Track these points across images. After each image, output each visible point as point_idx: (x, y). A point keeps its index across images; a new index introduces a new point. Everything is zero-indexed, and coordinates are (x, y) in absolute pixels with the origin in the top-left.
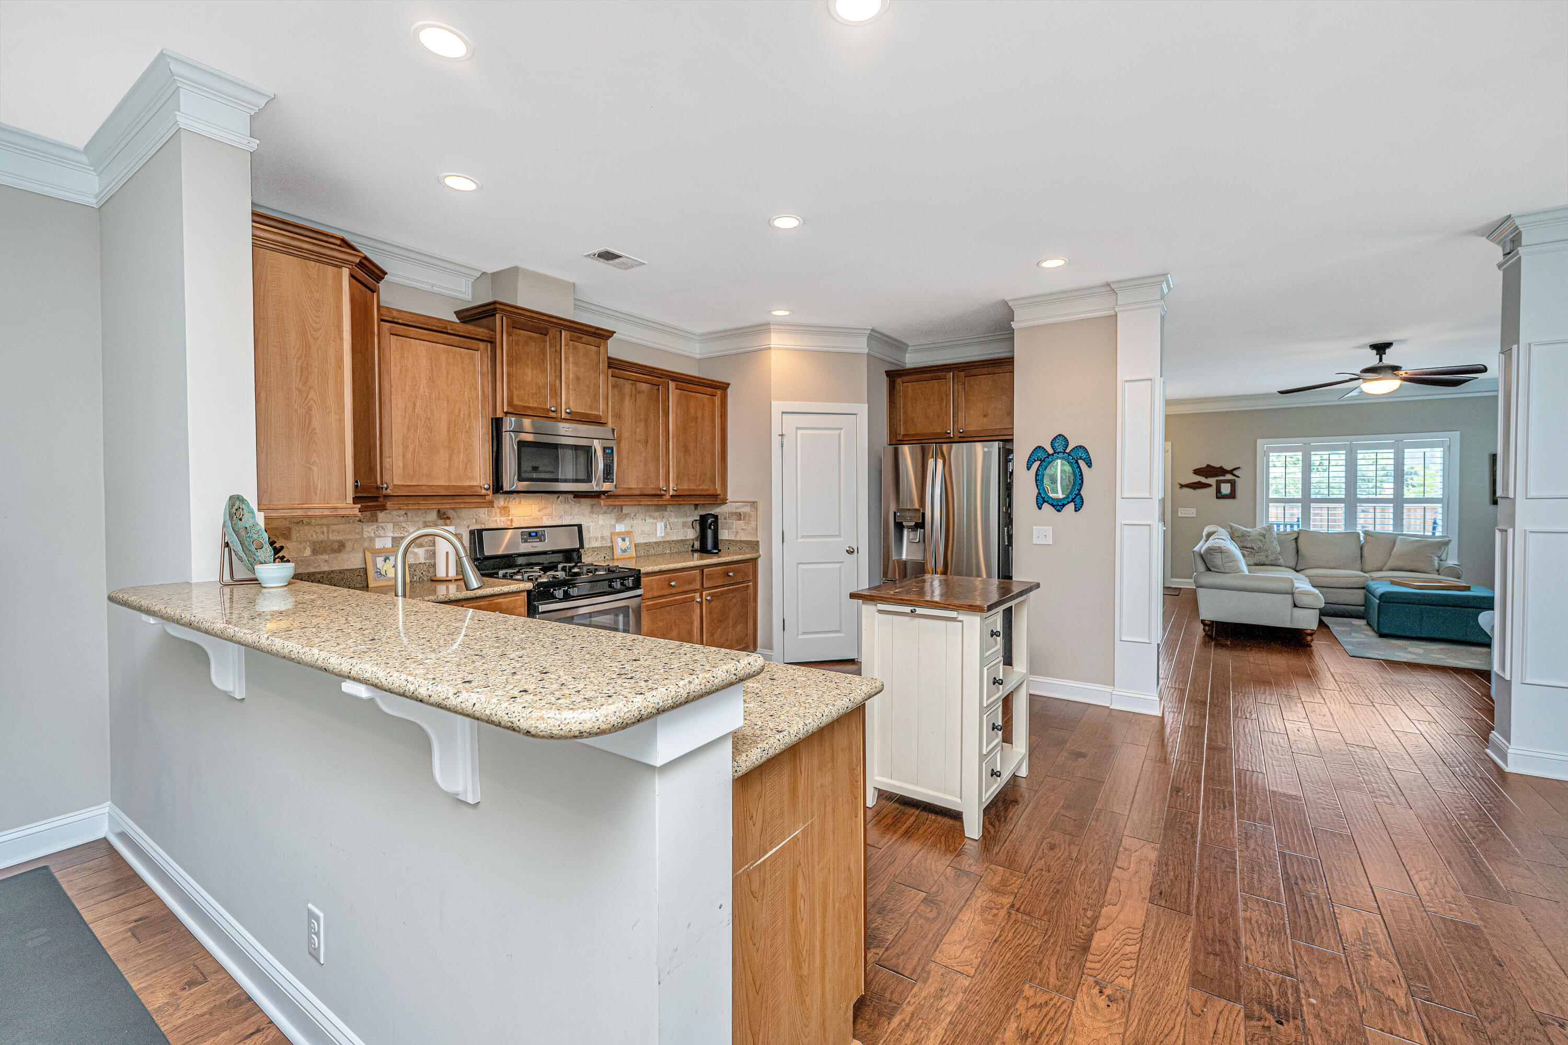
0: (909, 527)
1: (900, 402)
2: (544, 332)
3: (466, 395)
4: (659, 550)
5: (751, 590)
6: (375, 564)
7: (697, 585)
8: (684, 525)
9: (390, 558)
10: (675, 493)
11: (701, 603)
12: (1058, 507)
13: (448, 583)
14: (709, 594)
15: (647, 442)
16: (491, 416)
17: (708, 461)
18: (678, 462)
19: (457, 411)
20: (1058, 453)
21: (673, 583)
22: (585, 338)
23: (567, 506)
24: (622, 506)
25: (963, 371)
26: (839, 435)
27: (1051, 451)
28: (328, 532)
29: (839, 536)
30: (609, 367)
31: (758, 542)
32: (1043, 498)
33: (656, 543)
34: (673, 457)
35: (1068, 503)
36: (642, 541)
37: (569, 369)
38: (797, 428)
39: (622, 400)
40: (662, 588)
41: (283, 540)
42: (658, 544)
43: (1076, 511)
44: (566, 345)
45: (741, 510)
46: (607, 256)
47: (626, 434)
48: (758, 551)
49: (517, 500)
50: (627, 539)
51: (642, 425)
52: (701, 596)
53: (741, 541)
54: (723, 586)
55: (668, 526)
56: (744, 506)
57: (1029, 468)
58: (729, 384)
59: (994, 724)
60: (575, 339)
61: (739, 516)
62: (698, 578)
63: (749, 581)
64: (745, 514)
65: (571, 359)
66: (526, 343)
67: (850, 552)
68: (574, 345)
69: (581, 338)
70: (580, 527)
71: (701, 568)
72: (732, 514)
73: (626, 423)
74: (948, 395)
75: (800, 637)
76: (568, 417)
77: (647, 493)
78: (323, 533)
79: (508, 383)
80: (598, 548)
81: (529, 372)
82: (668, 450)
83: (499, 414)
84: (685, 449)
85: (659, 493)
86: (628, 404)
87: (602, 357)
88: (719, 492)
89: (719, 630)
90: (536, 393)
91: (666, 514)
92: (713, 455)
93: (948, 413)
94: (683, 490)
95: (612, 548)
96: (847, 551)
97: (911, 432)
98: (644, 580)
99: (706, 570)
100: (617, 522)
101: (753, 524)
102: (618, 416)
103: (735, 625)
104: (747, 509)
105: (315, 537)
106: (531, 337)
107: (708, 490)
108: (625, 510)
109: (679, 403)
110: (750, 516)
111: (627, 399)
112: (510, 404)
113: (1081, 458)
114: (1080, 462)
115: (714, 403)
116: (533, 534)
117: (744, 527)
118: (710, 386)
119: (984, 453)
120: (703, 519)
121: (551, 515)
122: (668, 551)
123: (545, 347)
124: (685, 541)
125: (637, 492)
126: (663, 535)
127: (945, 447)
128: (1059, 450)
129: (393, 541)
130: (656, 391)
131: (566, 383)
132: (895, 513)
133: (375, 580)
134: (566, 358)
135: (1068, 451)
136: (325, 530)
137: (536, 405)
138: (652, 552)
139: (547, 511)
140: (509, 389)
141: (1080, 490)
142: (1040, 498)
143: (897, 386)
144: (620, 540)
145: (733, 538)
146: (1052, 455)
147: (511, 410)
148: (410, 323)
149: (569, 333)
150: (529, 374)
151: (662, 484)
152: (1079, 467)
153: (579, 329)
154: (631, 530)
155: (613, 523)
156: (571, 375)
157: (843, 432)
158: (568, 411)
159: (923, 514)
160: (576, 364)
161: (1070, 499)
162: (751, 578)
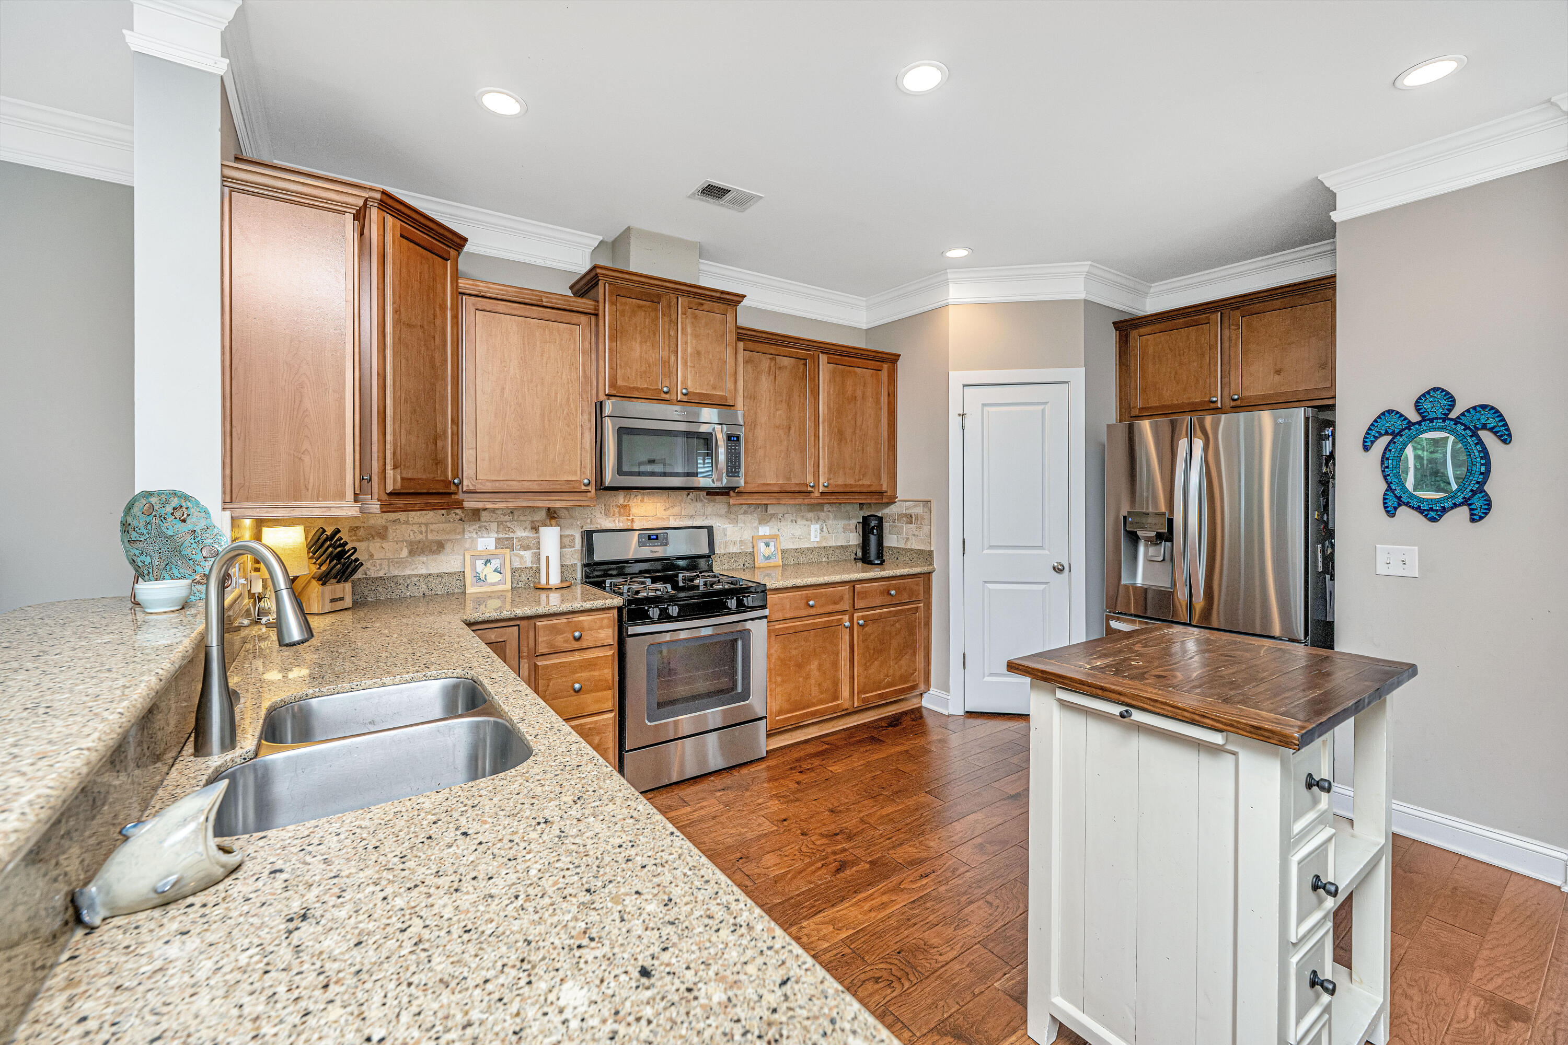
0: (1148, 539)
1: (1135, 364)
2: (655, 299)
3: (564, 376)
4: (814, 557)
5: (921, 614)
6: (474, 567)
7: (846, 606)
8: (845, 529)
9: (492, 561)
10: (826, 490)
11: (851, 628)
12: (1433, 514)
13: (549, 592)
14: (862, 618)
15: (790, 428)
16: (594, 400)
17: (870, 449)
18: (831, 453)
19: (553, 394)
20: (1432, 421)
21: (811, 603)
22: (708, 305)
23: (699, 505)
24: (766, 505)
25: (1238, 308)
26: (1043, 411)
27: (1414, 417)
28: (426, 532)
29: (1041, 547)
30: (739, 339)
31: (931, 552)
32: (1399, 498)
33: (808, 549)
34: (824, 445)
35: (1455, 506)
36: (791, 546)
37: (687, 342)
38: (984, 405)
39: (757, 380)
40: (797, 608)
41: (379, 540)
42: (811, 550)
43: (1473, 520)
44: (683, 314)
45: (913, 511)
46: (714, 192)
47: (763, 418)
48: (931, 564)
49: (639, 498)
50: (772, 544)
51: (784, 405)
52: (851, 620)
53: (912, 550)
54: (882, 606)
55: (825, 529)
56: (914, 506)
57: (1366, 449)
58: (899, 356)
59: (1314, 972)
60: (694, 307)
61: (910, 518)
62: (847, 597)
63: (919, 601)
64: (916, 516)
65: (689, 330)
66: (634, 313)
67: (1059, 570)
68: (693, 314)
69: (702, 304)
70: (710, 529)
71: (853, 583)
72: (901, 516)
73: (763, 406)
74: (1212, 347)
75: (987, 679)
76: (685, 398)
77: (789, 490)
78: (421, 532)
79: (610, 360)
80: (736, 554)
81: (637, 347)
82: (817, 436)
83: (602, 397)
84: (839, 435)
85: (803, 489)
86: (765, 384)
87: (731, 326)
88: (884, 488)
89: (876, 663)
90: (645, 372)
91: (822, 514)
92: (877, 443)
93: (1212, 373)
94: (837, 486)
95: (752, 554)
96: (1054, 568)
97: (1153, 404)
98: (771, 598)
99: (858, 587)
100: (760, 523)
101: (926, 528)
102: (752, 397)
103: (898, 658)
104: (919, 510)
105: (412, 537)
106: (640, 307)
107: (870, 486)
108: (771, 510)
109: (832, 380)
110: (923, 518)
111: (764, 378)
112: (613, 385)
113: (1484, 427)
114: (1483, 434)
115: (878, 381)
116: (652, 537)
117: (916, 533)
118: (873, 359)
119: (1276, 426)
120: (865, 519)
121: (679, 516)
122: (824, 559)
123: (657, 317)
124: (847, 547)
125: (776, 489)
126: (818, 539)
127: (1208, 420)
128: (1433, 415)
129: (496, 543)
130: (802, 367)
131: (682, 358)
132: (1125, 518)
133: (473, 586)
134: (682, 329)
135: (1453, 415)
136: (424, 529)
137: (645, 386)
138: (804, 559)
139: (676, 510)
140: (611, 368)
141: (1482, 484)
142: (1390, 496)
143: (1131, 342)
144: (762, 545)
145: (903, 546)
146: (1419, 423)
147: (614, 392)
148: (499, 297)
149: (686, 300)
150: (636, 350)
151: (810, 479)
152: (1480, 442)
153: (700, 294)
154: (777, 533)
155: (756, 524)
156: (689, 350)
157: (1047, 407)
158: (684, 391)
159: (1170, 521)
160: (696, 336)
161: (1459, 500)
162: (921, 597)
